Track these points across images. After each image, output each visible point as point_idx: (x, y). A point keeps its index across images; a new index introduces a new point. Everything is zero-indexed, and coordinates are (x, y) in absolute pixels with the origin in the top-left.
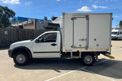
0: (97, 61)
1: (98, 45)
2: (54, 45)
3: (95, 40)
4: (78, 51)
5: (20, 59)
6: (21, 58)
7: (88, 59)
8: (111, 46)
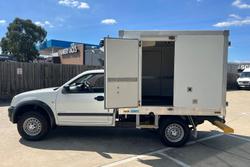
0: (196, 136)
1: (195, 101)
2: (100, 99)
3: (190, 89)
4: (152, 113)
5: (31, 127)
6: (33, 126)
7: (174, 132)
8: (227, 104)
